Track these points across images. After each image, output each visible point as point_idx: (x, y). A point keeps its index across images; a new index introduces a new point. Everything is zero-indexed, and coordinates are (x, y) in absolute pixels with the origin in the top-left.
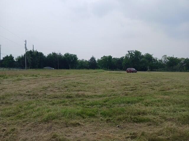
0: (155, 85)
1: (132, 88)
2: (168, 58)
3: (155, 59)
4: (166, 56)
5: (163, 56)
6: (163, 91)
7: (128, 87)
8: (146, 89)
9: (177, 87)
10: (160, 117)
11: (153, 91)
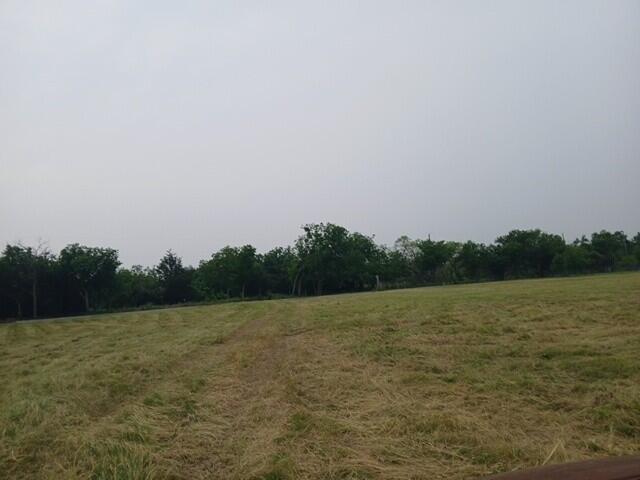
3: (381, 250)
4: (405, 238)
5: (400, 240)
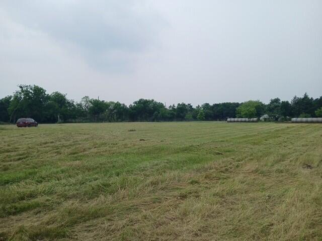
0: (64, 146)
1: (21, 155)
2: (91, 102)
3: (71, 102)
6: (74, 154)
7: (12, 154)
8: (46, 154)
9: (97, 146)
10: (58, 196)
11: (58, 157)
